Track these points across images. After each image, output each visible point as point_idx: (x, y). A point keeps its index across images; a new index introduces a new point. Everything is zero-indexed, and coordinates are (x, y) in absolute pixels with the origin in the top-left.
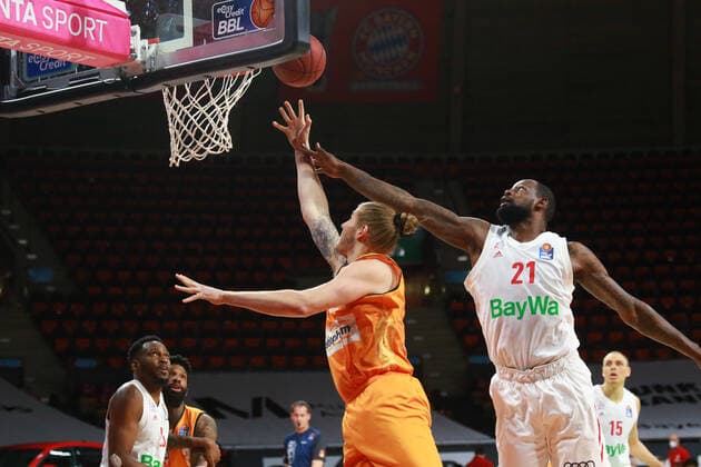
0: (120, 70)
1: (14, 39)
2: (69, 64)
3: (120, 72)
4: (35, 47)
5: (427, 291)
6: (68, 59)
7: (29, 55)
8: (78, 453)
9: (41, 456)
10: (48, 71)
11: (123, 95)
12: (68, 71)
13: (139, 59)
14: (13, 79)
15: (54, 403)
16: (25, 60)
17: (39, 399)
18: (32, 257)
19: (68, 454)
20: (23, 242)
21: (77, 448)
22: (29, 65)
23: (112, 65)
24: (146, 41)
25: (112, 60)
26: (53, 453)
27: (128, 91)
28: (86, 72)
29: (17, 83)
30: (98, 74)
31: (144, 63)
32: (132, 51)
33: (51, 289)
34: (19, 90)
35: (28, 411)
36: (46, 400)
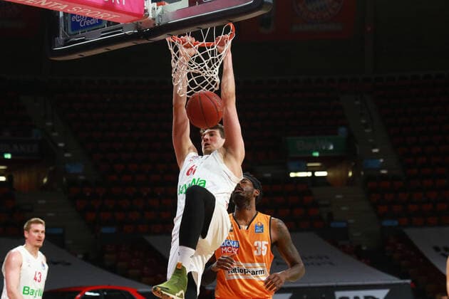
0: (137, 24)
1: (64, 4)
2: (100, 21)
3: (137, 27)
4: (78, 9)
5: (350, 174)
6: (101, 18)
7: (72, 15)
8: (105, 293)
9: (79, 296)
10: (86, 26)
11: (139, 42)
12: (100, 26)
13: (151, 16)
14: (61, 32)
15: (86, 258)
16: (69, 19)
17: (76, 255)
18: (67, 155)
19: (97, 294)
20: (61, 145)
21: (104, 290)
22: (72, 22)
23: (132, 21)
24: (156, 4)
25: (133, 18)
26: (88, 294)
27: (143, 39)
28: (112, 27)
29: (64, 36)
30: (122, 28)
31: (154, 19)
32: (146, 11)
33: (82, 178)
34: (66, 41)
35: (69, 264)
36: (80, 256)
